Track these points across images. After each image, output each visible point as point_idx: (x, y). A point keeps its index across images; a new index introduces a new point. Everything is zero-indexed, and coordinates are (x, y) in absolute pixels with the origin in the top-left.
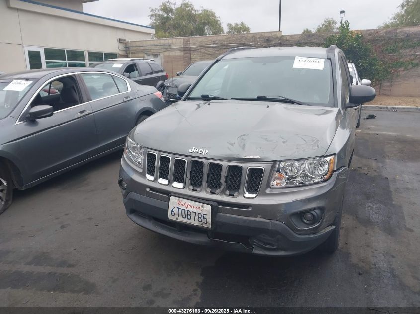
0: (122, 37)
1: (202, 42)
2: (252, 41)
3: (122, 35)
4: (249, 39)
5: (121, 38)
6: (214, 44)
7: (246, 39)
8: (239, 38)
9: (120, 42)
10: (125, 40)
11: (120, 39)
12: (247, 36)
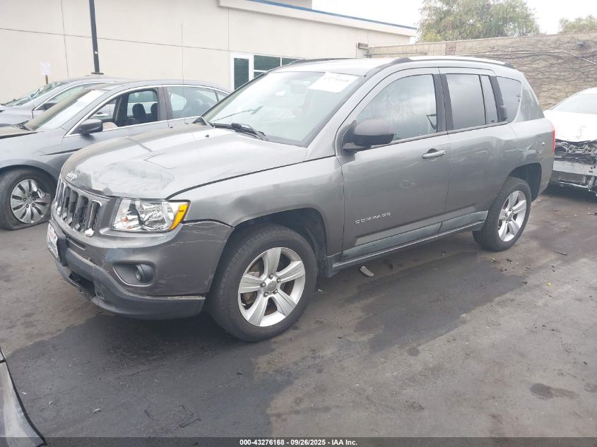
0: (364, 41)
1: (472, 48)
2: (555, 48)
3: (363, 39)
4: (549, 45)
5: (362, 42)
6: (490, 52)
7: (545, 44)
8: (533, 42)
9: (359, 48)
10: (367, 45)
11: (359, 44)
12: (547, 40)
